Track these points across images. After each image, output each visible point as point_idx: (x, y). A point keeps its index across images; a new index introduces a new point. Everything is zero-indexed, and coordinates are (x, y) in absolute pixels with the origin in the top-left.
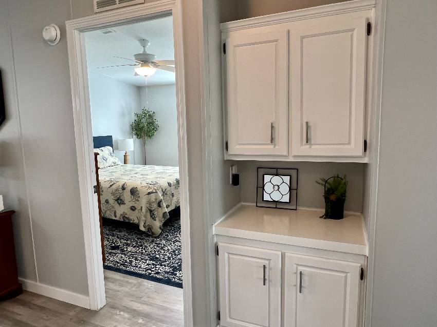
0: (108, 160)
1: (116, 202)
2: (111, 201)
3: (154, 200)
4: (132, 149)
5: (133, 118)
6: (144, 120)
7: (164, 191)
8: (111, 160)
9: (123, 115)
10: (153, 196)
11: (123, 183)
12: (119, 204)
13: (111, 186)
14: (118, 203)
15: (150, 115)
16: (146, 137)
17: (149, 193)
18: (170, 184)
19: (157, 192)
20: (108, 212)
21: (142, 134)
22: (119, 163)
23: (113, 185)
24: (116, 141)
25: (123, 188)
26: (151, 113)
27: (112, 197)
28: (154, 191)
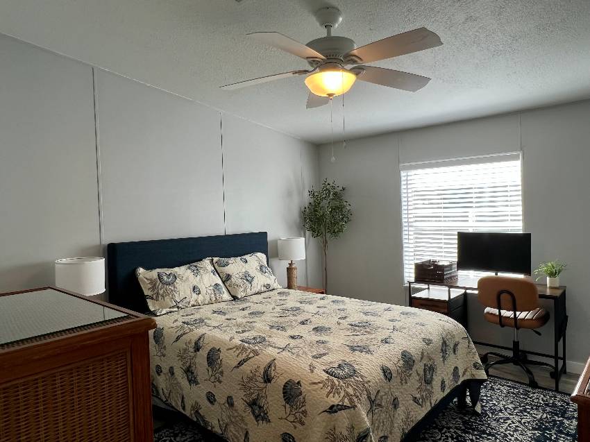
0: (255, 280)
1: (249, 410)
2: (240, 404)
3: (345, 433)
4: (304, 258)
5: (307, 199)
6: (324, 203)
7: (373, 398)
8: (260, 280)
9: (289, 194)
10: (343, 418)
11: (268, 360)
12: (256, 417)
13: (240, 364)
14: (253, 412)
15: (335, 194)
16: (328, 235)
17: (333, 409)
18: (387, 373)
19: (354, 407)
20: (232, 428)
21: (323, 229)
22: (276, 285)
23: (245, 361)
24: (275, 242)
25: (268, 379)
26: (338, 190)
27: (242, 393)
28: (346, 402)
